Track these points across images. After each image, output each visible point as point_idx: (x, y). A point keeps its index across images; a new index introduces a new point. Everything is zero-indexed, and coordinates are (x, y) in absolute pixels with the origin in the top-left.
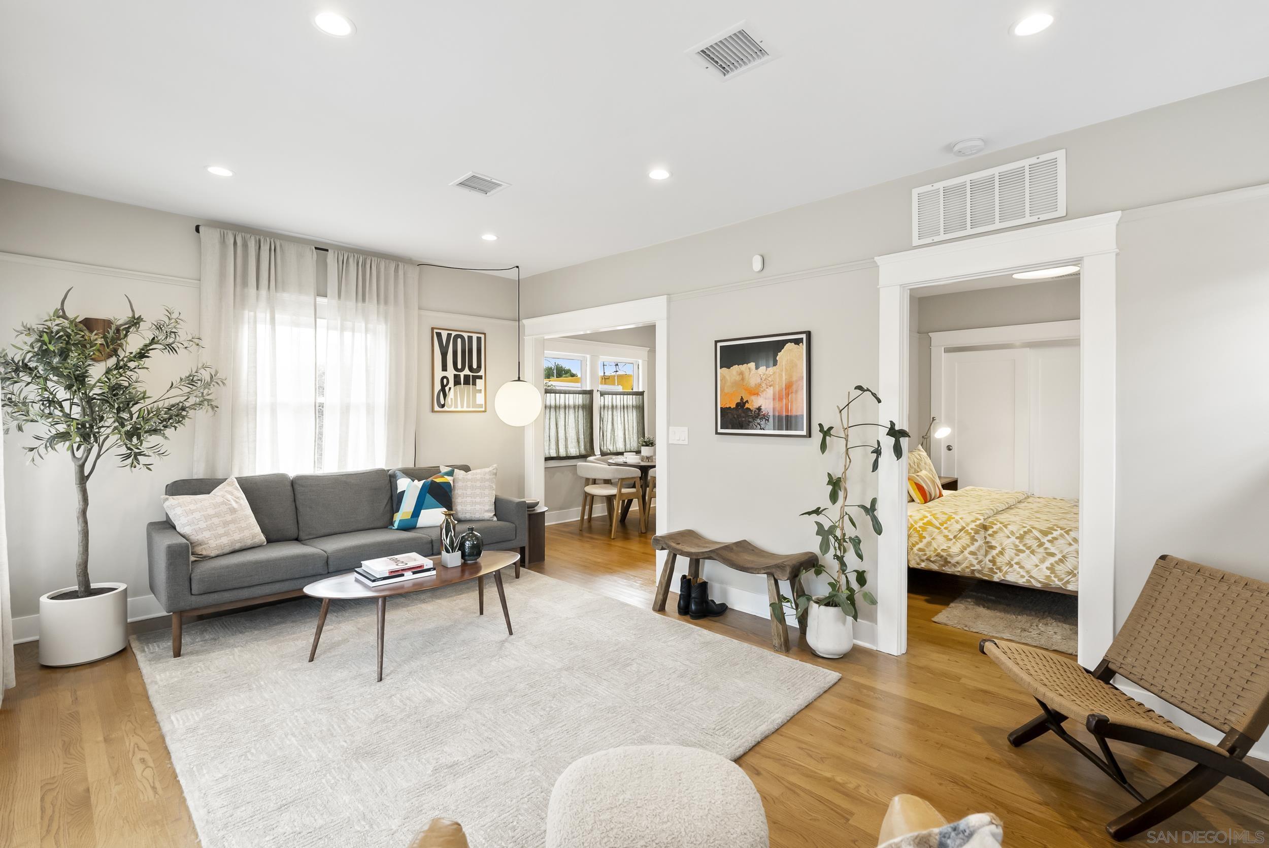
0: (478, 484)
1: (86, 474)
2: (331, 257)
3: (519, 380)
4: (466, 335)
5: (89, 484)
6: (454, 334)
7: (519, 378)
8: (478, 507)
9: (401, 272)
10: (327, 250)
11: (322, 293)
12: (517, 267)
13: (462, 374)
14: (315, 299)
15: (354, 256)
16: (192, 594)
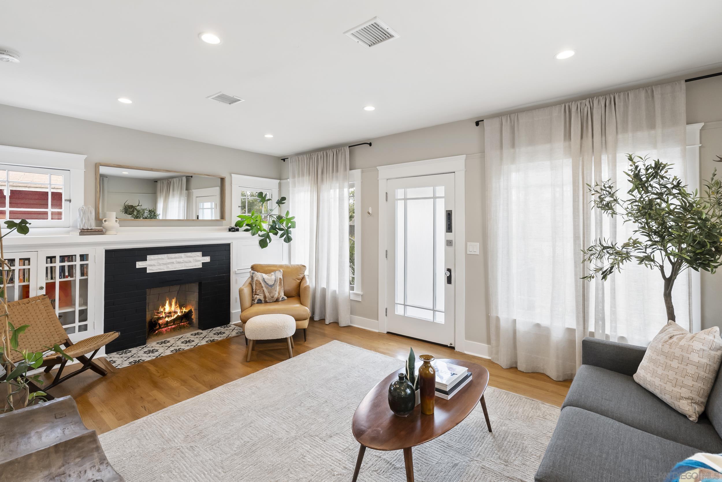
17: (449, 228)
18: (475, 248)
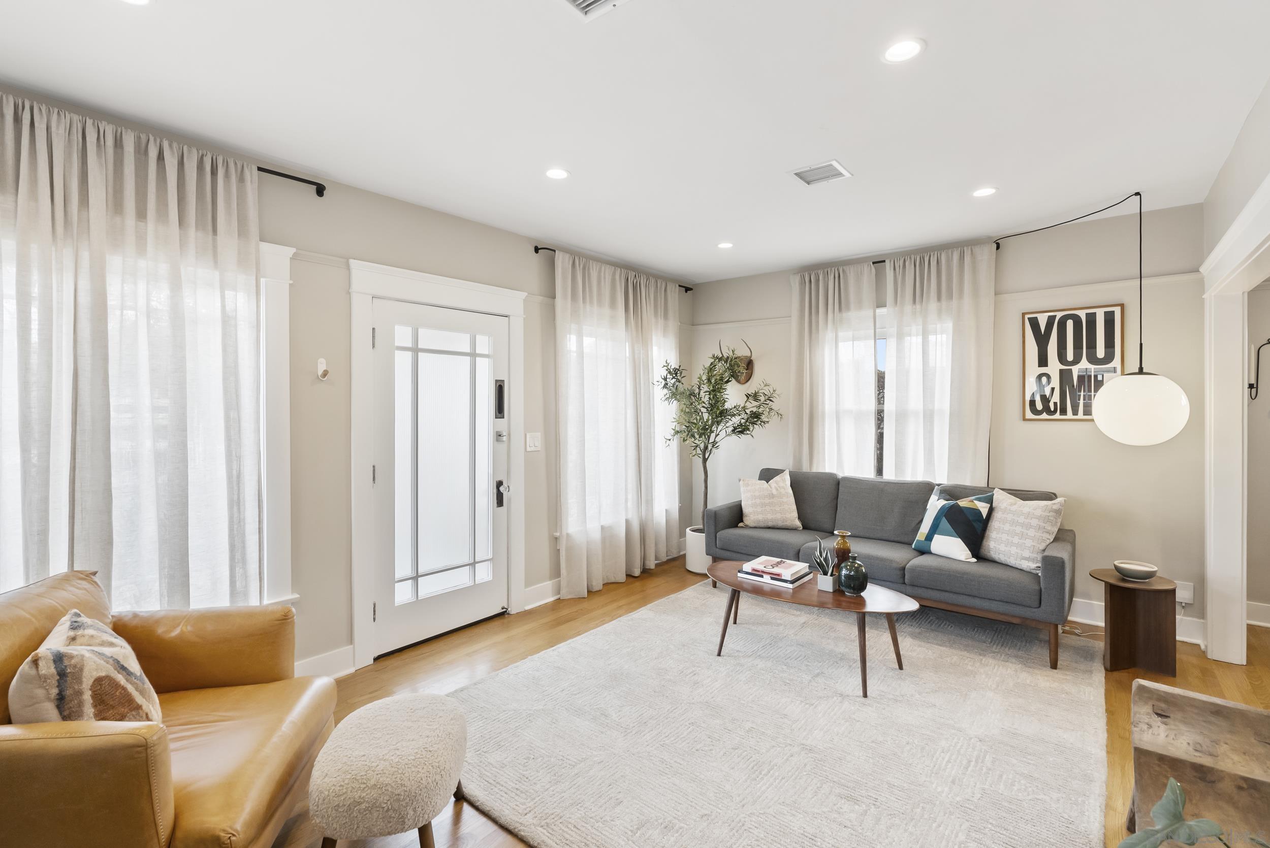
0: (1021, 519)
1: (706, 457)
2: (888, 265)
3: (1141, 371)
4: (1082, 314)
5: (708, 463)
6: (1059, 315)
7: (1141, 369)
8: (1014, 550)
9: (967, 258)
10: (884, 261)
11: (881, 304)
12: (1138, 194)
13: (1076, 370)
14: (875, 312)
15: (910, 258)
16: (716, 547)
17: (500, 410)
18: (535, 441)
